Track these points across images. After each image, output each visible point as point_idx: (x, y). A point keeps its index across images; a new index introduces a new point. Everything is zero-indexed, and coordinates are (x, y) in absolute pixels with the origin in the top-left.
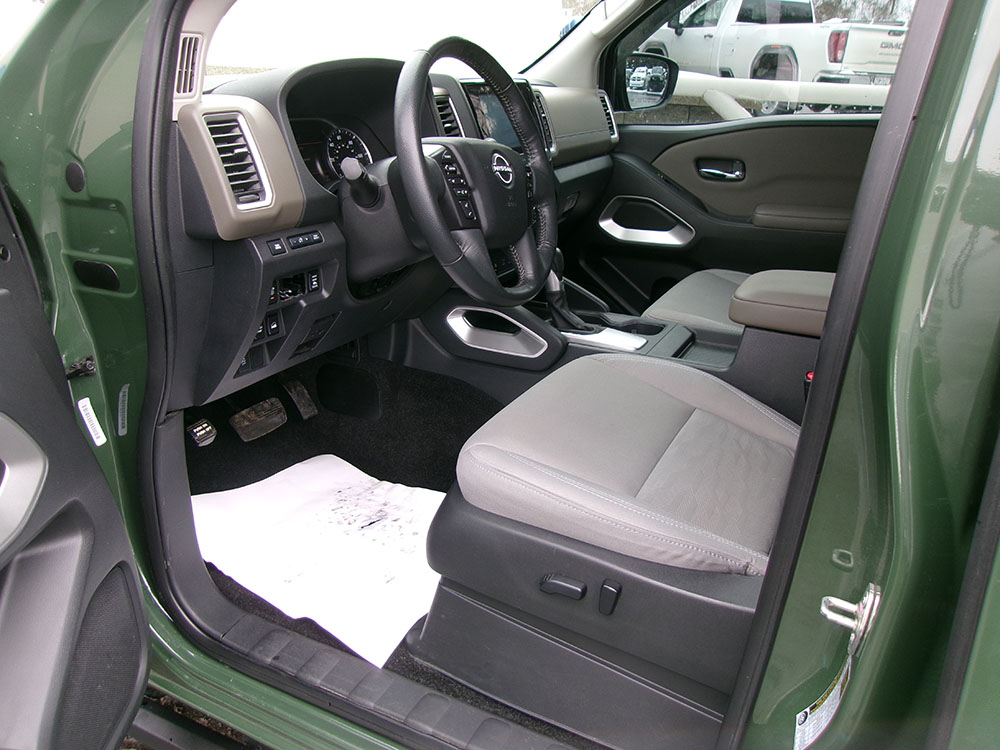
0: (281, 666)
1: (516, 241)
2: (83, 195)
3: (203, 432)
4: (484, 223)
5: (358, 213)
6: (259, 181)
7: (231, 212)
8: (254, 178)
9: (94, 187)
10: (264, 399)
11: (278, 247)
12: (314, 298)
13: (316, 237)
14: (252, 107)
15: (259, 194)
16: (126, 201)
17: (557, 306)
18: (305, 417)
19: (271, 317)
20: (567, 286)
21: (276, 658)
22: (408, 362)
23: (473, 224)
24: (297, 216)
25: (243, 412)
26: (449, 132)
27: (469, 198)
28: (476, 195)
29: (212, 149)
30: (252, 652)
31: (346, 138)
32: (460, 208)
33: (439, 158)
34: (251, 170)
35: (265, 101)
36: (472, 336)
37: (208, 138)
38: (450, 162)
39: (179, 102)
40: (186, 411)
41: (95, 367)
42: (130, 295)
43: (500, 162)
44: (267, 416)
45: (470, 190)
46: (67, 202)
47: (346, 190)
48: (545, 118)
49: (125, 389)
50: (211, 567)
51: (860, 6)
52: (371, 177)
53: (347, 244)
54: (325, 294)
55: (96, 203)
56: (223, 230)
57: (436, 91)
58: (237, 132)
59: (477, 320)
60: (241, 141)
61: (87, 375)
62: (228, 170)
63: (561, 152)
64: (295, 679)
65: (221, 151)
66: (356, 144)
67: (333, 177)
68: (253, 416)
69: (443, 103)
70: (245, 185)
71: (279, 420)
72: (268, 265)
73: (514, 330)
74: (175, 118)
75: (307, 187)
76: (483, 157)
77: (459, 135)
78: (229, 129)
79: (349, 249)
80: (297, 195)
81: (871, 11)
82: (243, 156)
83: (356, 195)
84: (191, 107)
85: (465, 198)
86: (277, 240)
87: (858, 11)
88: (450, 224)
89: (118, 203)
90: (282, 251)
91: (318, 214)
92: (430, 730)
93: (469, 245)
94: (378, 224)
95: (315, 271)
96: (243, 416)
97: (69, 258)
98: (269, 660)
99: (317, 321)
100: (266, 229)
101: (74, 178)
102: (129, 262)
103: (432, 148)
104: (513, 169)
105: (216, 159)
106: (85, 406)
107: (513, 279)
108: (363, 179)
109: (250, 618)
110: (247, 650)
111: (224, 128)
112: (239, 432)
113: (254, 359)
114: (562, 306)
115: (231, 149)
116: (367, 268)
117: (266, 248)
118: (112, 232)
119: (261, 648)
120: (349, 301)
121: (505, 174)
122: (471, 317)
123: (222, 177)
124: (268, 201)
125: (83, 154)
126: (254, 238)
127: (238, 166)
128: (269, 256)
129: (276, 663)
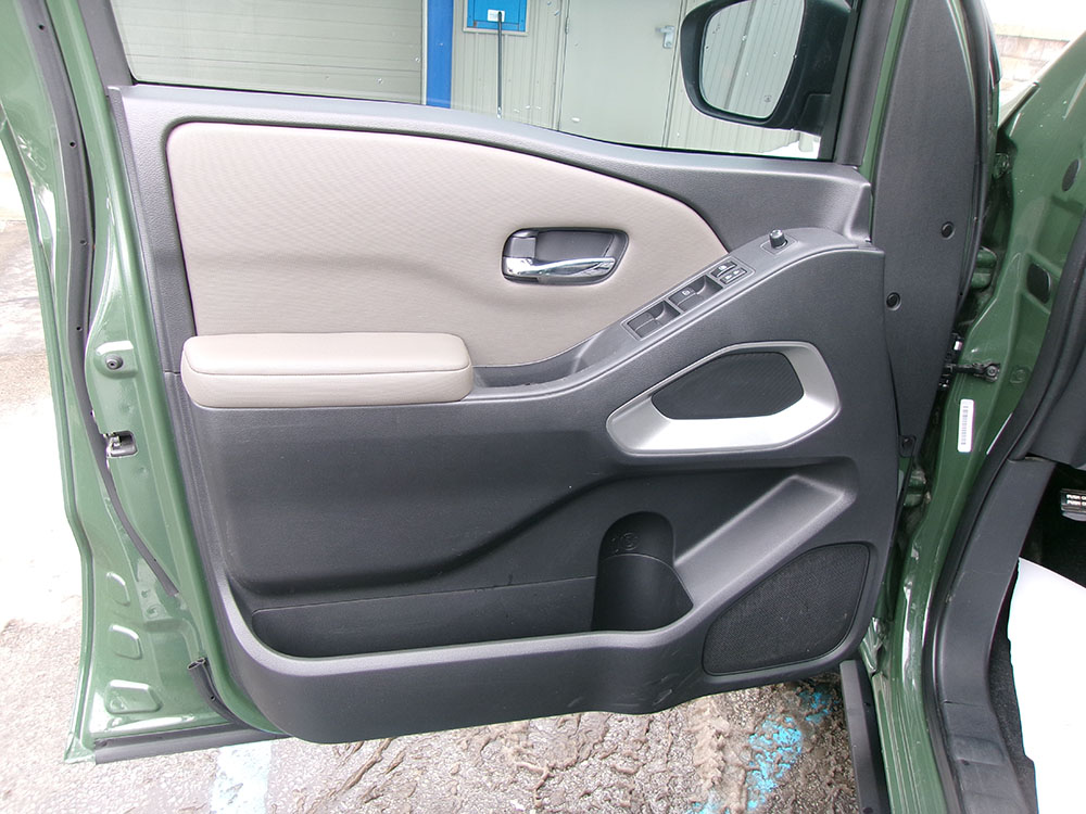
0: (962, 771)
3: (1079, 503)
21: (966, 763)
30: (953, 737)
40: (1059, 465)
41: (997, 376)
46: (1055, 201)
55: (1068, 205)
61: (984, 379)
97: (1031, 258)
98: (958, 757)
101: (1069, 176)
102: (1059, 274)
106: (967, 407)
110: (952, 732)
119: (963, 742)
129: (960, 765)
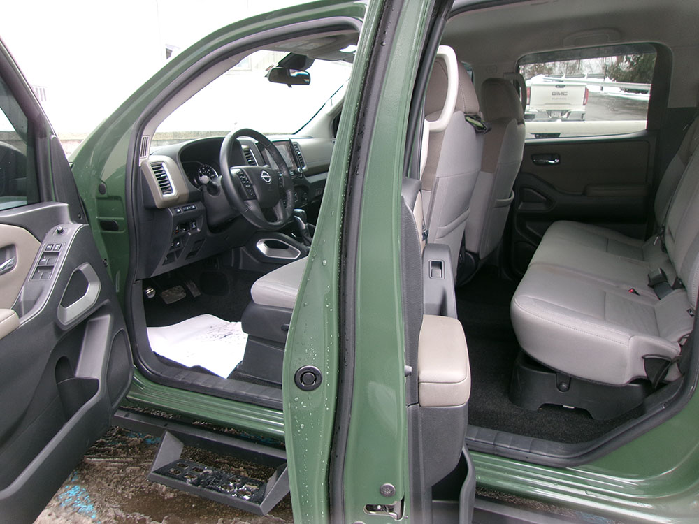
0: (186, 381)
1: (275, 205)
2: (105, 195)
3: (150, 292)
4: (258, 197)
5: (210, 197)
6: (171, 186)
7: (160, 197)
8: (169, 185)
9: (109, 192)
10: (175, 286)
11: (178, 210)
12: (194, 232)
13: (193, 207)
14: (167, 159)
15: (171, 191)
16: (123, 196)
17: (305, 235)
18: (195, 296)
19: (176, 240)
20: (309, 226)
21: (183, 379)
22: (241, 268)
23: (253, 198)
24: (186, 199)
25: (166, 291)
26: (250, 163)
27: (251, 188)
28: (254, 187)
29: (153, 175)
31: (206, 169)
32: (248, 192)
33: (238, 174)
34: (168, 182)
35: (172, 157)
36: (268, 252)
37: (152, 172)
38: (243, 175)
39: (141, 159)
40: (143, 280)
42: (123, 232)
43: (264, 174)
44: (177, 293)
45: (252, 185)
46: (99, 199)
47: (205, 189)
48: (300, 154)
49: (118, 273)
50: (155, 353)
51: (558, 66)
52: (214, 183)
53: (206, 209)
54: (199, 230)
55: (110, 198)
56: (158, 204)
57: (244, 147)
58: (162, 169)
59: (269, 245)
60: (164, 172)
62: (159, 183)
63: (309, 169)
64: (192, 385)
65: (157, 176)
66: (211, 170)
67: (200, 183)
68: (170, 293)
69: (247, 152)
70: (166, 188)
71: (182, 295)
72: (175, 217)
73: (286, 247)
74: (140, 165)
75: (189, 188)
76: (258, 173)
77: (255, 164)
78: (160, 168)
79: (207, 212)
80: (185, 191)
81: (565, 68)
82: (165, 177)
83: (209, 190)
84: (145, 161)
85: (249, 188)
86: (178, 208)
87: (557, 69)
88: (243, 198)
89: (120, 197)
90: (180, 212)
91: (194, 198)
92: (244, 393)
93: (252, 206)
94: (218, 201)
95: (194, 221)
96: (166, 293)
97: (99, 220)
98: (180, 380)
99: (196, 242)
100: (173, 203)
101: (102, 189)
102: (123, 219)
103: (235, 171)
104: (272, 177)
105: (155, 179)
107: (274, 218)
108: (210, 184)
109: (172, 368)
110: (171, 377)
111: (157, 167)
112: (164, 299)
113: (171, 257)
114: (307, 235)
115: (160, 175)
116: (215, 219)
117: (174, 211)
118: (113, 210)
120: (209, 234)
121: (267, 179)
122: (267, 243)
123: (157, 185)
124: (174, 193)
125: (104, 179)
126: (170, 207)
127: (163, 181)
128: (175, 214)
129: (184, 380)
